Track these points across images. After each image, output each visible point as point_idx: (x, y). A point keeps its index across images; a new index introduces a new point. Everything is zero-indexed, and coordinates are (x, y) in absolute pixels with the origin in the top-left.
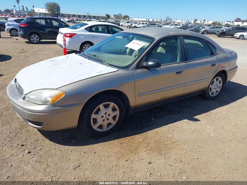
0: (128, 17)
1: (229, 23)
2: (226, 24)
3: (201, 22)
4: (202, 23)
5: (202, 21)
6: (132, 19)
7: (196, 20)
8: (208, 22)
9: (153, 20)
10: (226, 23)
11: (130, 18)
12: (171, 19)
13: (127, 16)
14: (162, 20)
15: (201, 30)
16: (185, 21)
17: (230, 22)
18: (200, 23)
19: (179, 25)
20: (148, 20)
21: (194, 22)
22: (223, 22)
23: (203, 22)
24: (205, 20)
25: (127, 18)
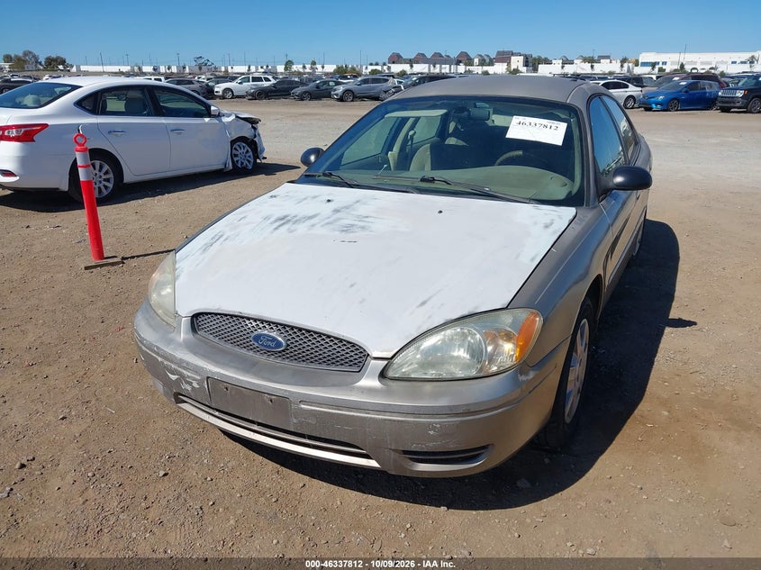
0: (63, 62)
1: (379, 68)
2: (374, 72)
3: (304, 67)
4: (308, 70)
5: (308, 66)
6: (78, 67)
7: (289, 64)
8: (323, 67)
9: (154, 69)
10: (370, 68)
11: (72, 66)
12: (209, 63)
13: (58, 58)
14: (184, 68)
15: (335, 90)
16: (257, 68)
17: (377, 64)
18: (301, 70)
19: (267, 80)
20: (136, 69)
21: (286, 69)
22: (361, 66)
23: (312, 68)
24: (314, 63)
25: (61, 67)
